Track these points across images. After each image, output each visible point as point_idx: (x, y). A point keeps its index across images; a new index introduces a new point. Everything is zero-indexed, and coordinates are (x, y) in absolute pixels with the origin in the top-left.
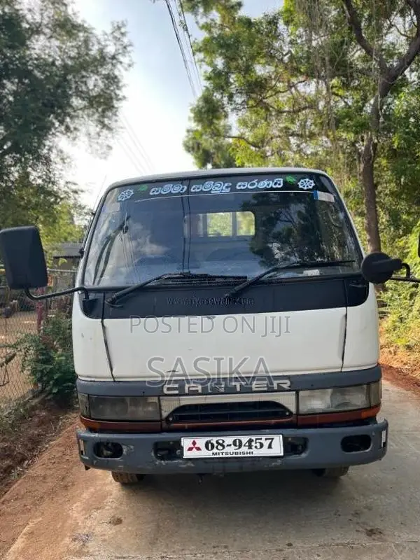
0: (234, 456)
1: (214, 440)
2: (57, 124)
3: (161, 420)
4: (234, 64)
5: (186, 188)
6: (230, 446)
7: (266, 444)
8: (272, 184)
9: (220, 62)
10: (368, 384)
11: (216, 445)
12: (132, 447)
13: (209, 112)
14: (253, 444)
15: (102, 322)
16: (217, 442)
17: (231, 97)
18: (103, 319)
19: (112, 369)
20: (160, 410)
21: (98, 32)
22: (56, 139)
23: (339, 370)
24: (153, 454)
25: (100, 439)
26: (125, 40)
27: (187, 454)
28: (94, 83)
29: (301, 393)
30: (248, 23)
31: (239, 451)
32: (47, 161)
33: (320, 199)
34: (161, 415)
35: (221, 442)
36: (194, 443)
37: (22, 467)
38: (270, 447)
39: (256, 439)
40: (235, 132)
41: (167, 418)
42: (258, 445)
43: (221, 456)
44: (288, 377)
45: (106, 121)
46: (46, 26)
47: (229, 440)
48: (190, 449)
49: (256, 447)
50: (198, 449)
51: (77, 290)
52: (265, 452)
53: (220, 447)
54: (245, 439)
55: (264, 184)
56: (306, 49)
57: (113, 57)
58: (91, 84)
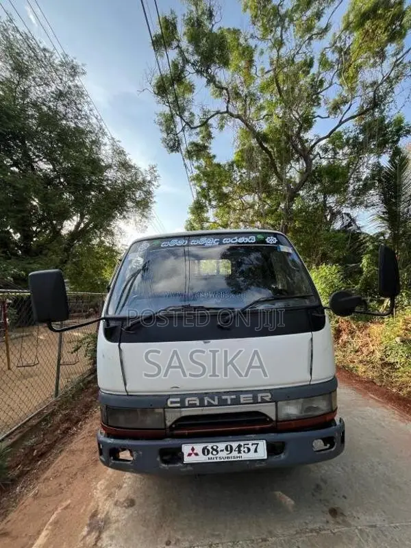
0: (226, 460)
1: (209, 446)
2: (118, 215)
3: (165, 429)
4: (212, 185)
5: (187, 242)
6: (223, 452)
7: (253, 448)
8: (247, 240)
9: (204, 184)
10: (330, 393)
11: (211, 450)
12: (141, 453)
13: (198, 208)
14: (242, 449)
15: (119, 346)
16: (212, 448)
17: (210, 201)
18: (120, 342)
19: (125, 384)
20: (165, 420)
21: (142, 170)
22: (118, 222)
23: (309, 383)
24: (158, 459)
25: (115, 444)
26: (156, 174)
27: (187, 460)
28: (139, 195)
29: (279, 403)
30: (219, 165)
31: (230, 455)
32: (112, 234)
33: (282, 250)
34: (165, 425)
35: (215, 448)
36: (193, 449)
37: (77, 427)
38: (256, 451)
39: (245, 445)
40: (212, 220)
41: (171, 426)
42: (246, 450)
43: (215, 460)
44: (269, 391)
45: (145, 213)
46: (115, 165)
47: (222, 446)
48: (190, 455)
49: (244, 452)
50: (196, 454)
51: (102, 319)
52: (251, 456)
53: (214, 453)
54: (235, 445)
55: (242, 240)
56: (247, 179)
57: (149, 182)
58: (137, 195)
